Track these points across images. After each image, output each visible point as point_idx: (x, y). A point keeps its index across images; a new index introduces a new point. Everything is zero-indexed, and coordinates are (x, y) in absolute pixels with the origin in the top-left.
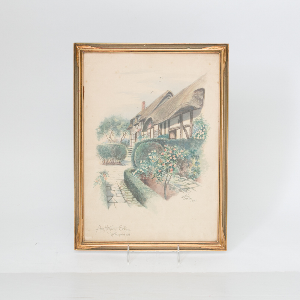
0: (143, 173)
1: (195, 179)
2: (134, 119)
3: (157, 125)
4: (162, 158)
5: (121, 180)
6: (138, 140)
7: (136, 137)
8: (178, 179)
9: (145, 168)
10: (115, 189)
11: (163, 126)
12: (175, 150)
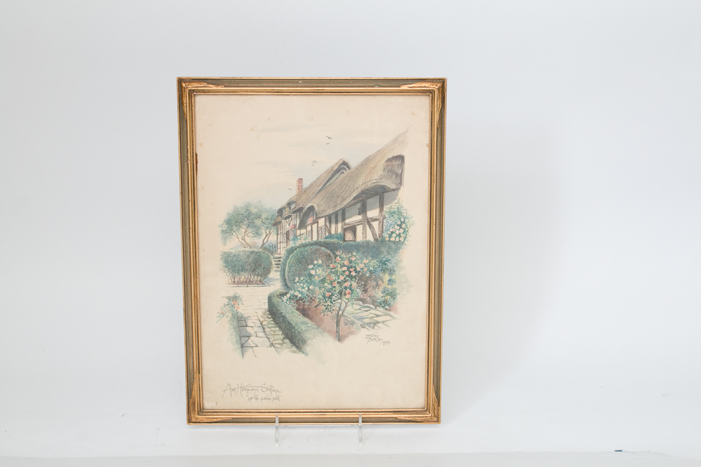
0: (300, 298)
1: (387, 307)
2: (285, 208)
3: (323, 219)
4: (332, 272)
5: (263, 310)
6: (291, 244)
7: (288, 238)
8: (359, 307)
9: (304, 290)
10: (253, 325)
11: (333, 219)
12: (353, 259)
